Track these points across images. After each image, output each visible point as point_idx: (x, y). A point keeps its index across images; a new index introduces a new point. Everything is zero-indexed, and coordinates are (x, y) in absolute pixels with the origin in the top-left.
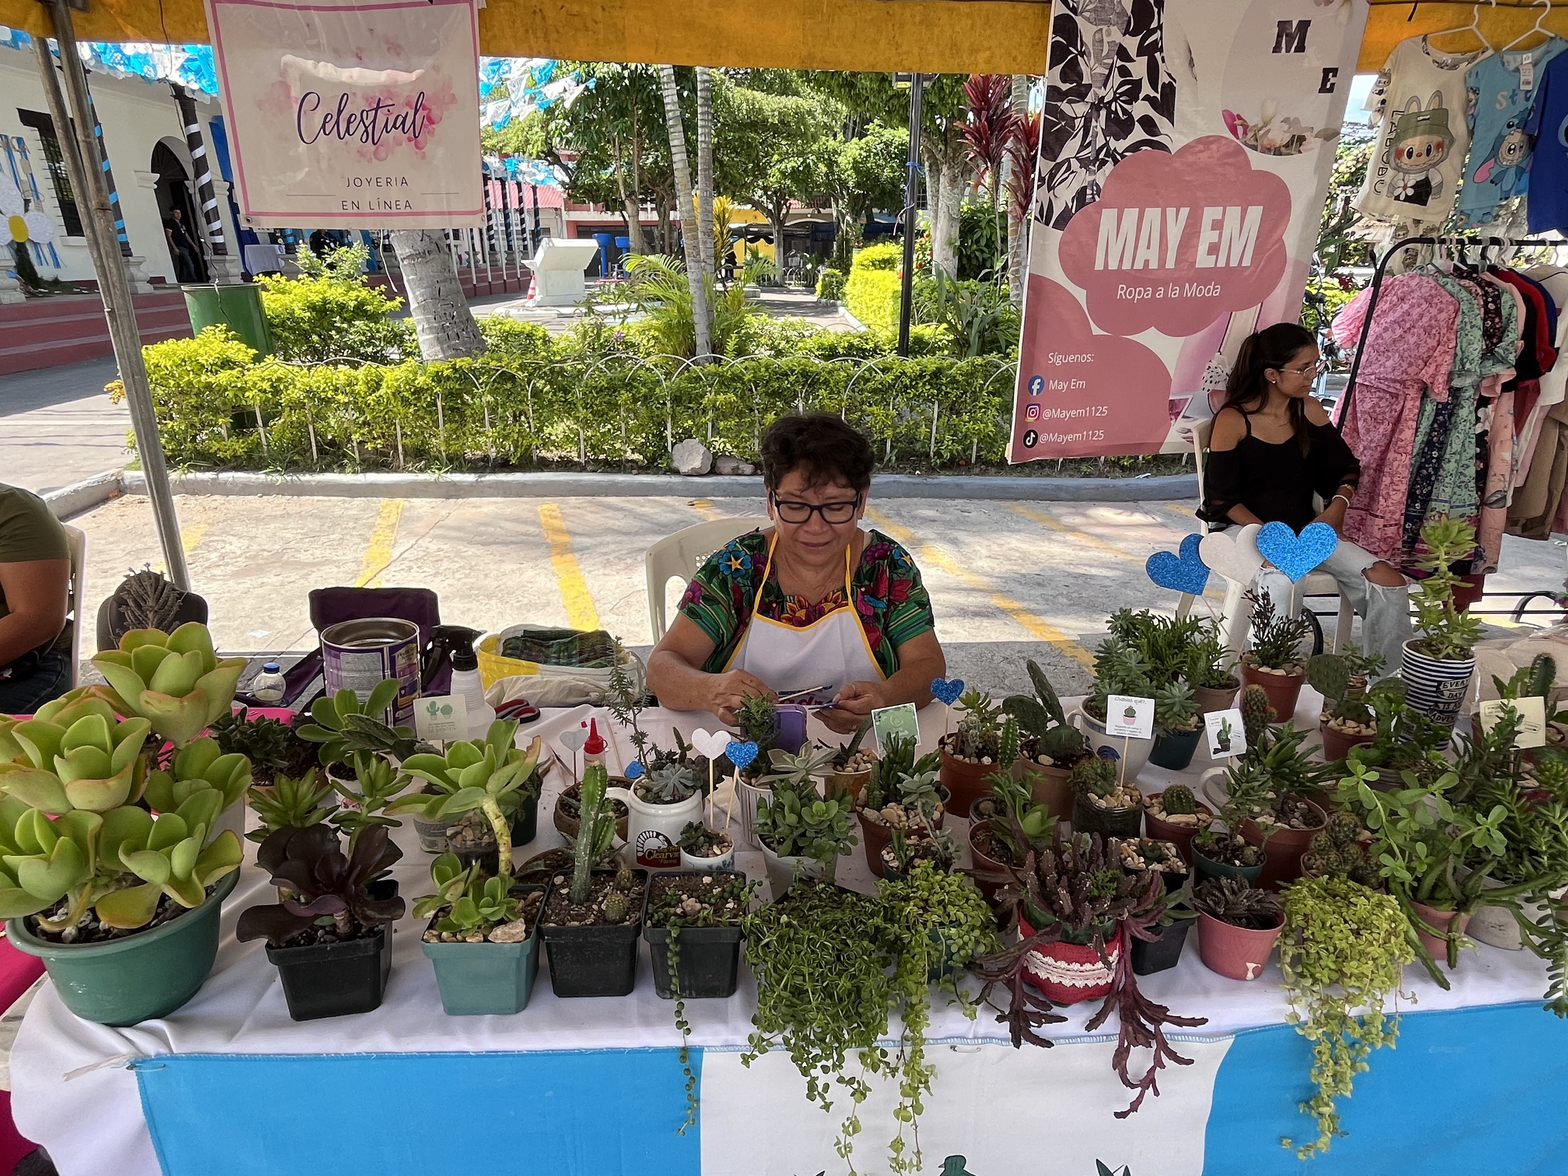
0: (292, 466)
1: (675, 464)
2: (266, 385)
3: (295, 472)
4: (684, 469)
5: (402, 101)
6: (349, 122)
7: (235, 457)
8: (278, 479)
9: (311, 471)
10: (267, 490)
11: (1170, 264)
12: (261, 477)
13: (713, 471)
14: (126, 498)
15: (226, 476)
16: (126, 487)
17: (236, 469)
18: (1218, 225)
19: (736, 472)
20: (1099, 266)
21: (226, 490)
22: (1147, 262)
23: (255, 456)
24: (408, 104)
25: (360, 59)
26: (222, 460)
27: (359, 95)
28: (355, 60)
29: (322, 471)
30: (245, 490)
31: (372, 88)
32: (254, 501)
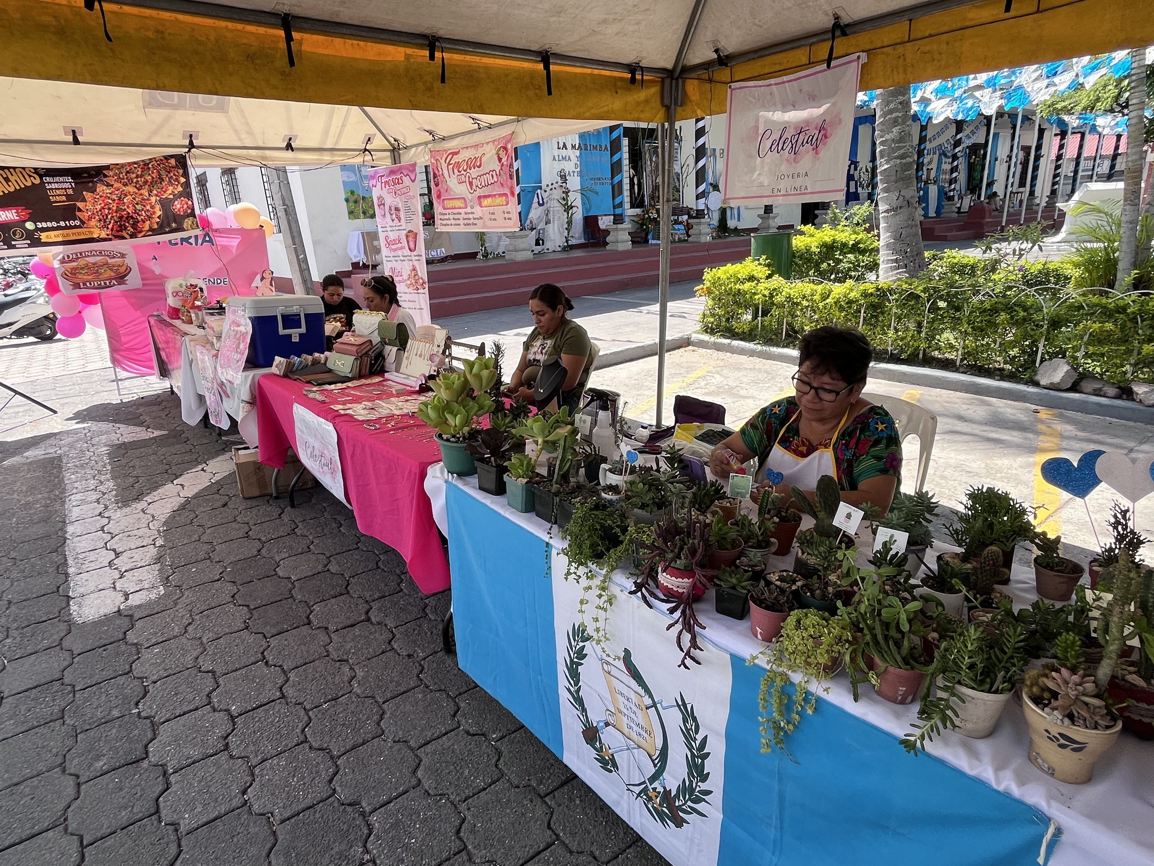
0: (769, 342)
1: (1037, 378)
2: (767, 293)
3: (770, 345)
4: (1043, 382)
5: (814, 126)
6: (784, 143)
7: (743, 332)
8: (759, 348)
9: (778, 346)
10: (752, 353)
12: (751, 346)
13: (1074, 388)
14: (690, 348)
15: (736, 343)
16: (692, 342)
17: (741, 339)
19: (1097, 393)
21: (733, 350)
23: (753, 333)
24: (816, 128)
25: (794, 106)
26: (737, 334)
27: (792, 127)
28: (792, 107)
29: (784, 347)
30: (742, 352)
31: (799, 122)
32: (743, 358)
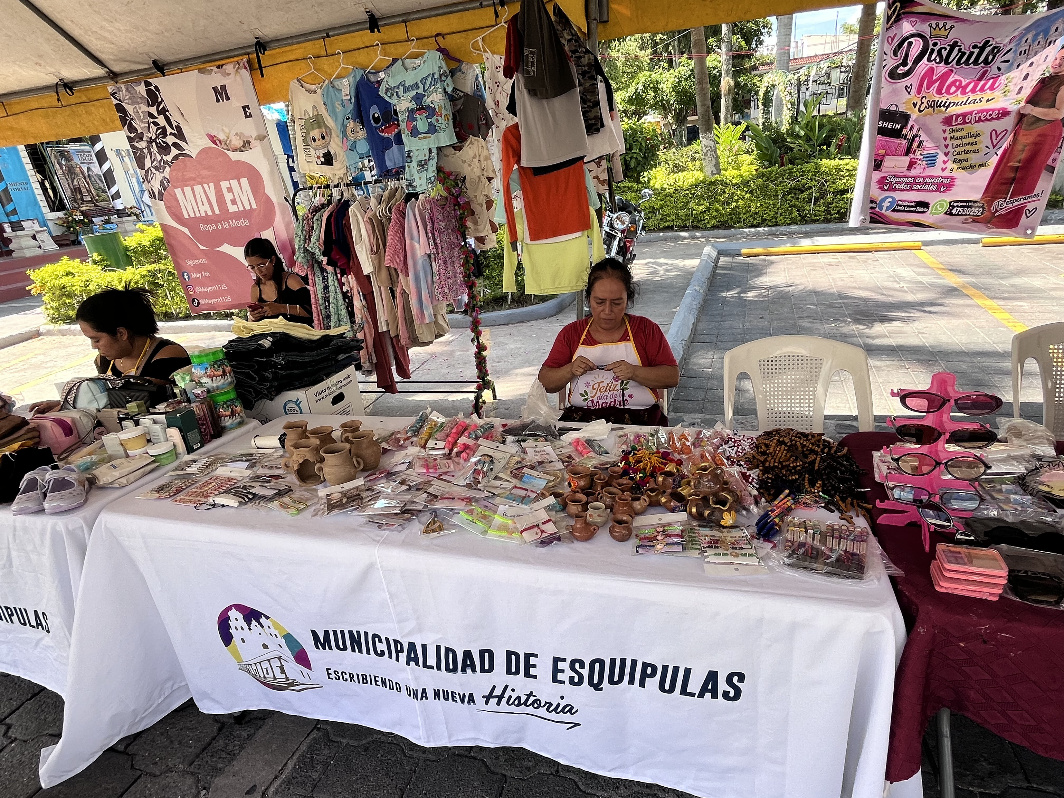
11: (217, 211)
14: (40, 337)
16: (43, 332)
18: (230, 190)
20: (186, 216)
22: (206, 212)
